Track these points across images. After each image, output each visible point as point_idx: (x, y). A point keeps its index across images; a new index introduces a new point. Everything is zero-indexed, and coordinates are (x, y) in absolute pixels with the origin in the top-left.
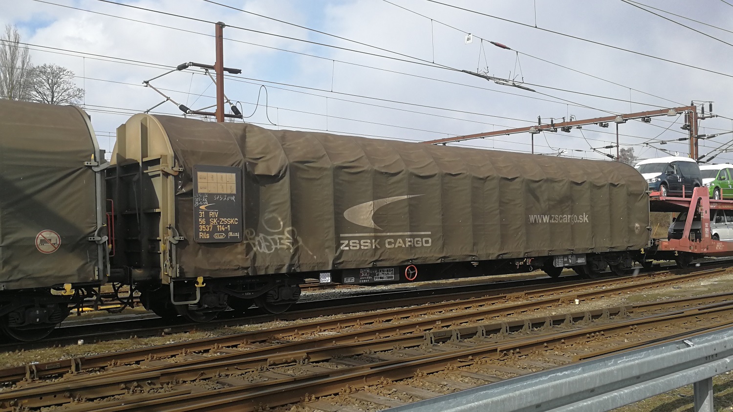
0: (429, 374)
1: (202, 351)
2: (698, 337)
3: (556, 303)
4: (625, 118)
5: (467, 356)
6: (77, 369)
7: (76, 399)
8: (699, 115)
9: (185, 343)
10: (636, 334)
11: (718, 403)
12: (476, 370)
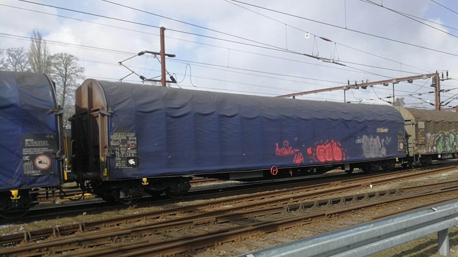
0: (286, 229)
1: (155, 218)
2: (440, 206)
3: (359, 187)
4: (398, 80)
5: (308, 218)
6: (83, 229)
7: (82, 247)
8: (441, 78)
9: (145, 213)
10: (405, 204)
11: (452, 244)
12: (313, 226)
